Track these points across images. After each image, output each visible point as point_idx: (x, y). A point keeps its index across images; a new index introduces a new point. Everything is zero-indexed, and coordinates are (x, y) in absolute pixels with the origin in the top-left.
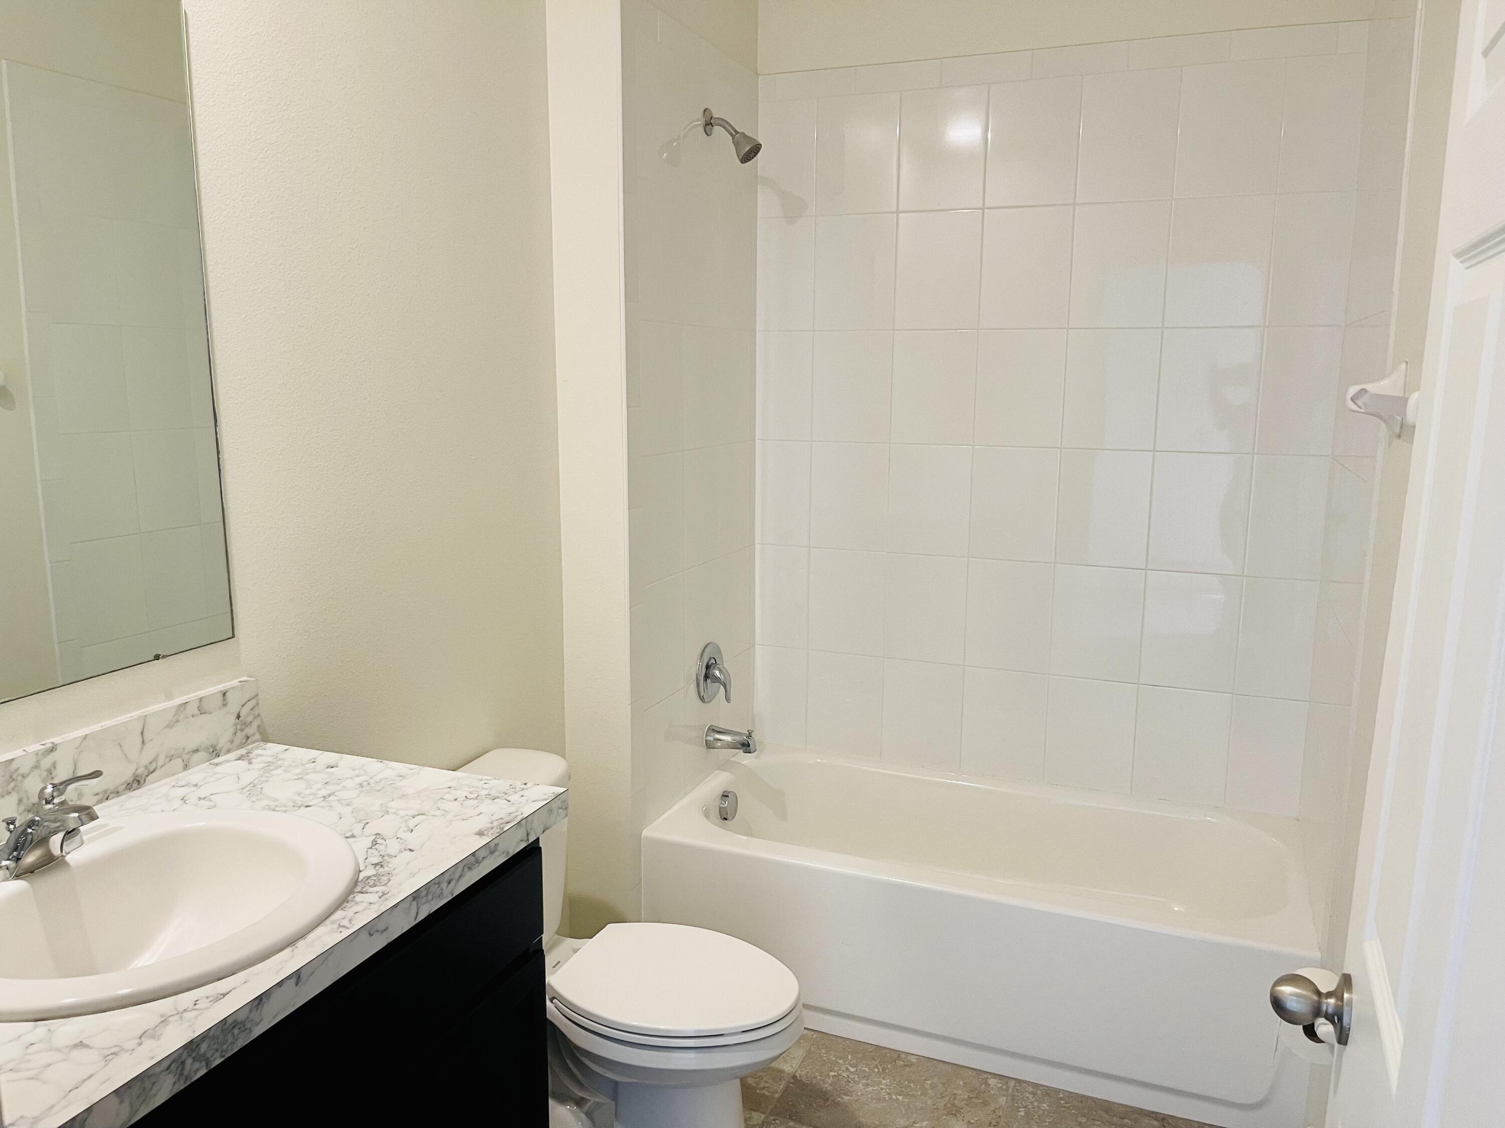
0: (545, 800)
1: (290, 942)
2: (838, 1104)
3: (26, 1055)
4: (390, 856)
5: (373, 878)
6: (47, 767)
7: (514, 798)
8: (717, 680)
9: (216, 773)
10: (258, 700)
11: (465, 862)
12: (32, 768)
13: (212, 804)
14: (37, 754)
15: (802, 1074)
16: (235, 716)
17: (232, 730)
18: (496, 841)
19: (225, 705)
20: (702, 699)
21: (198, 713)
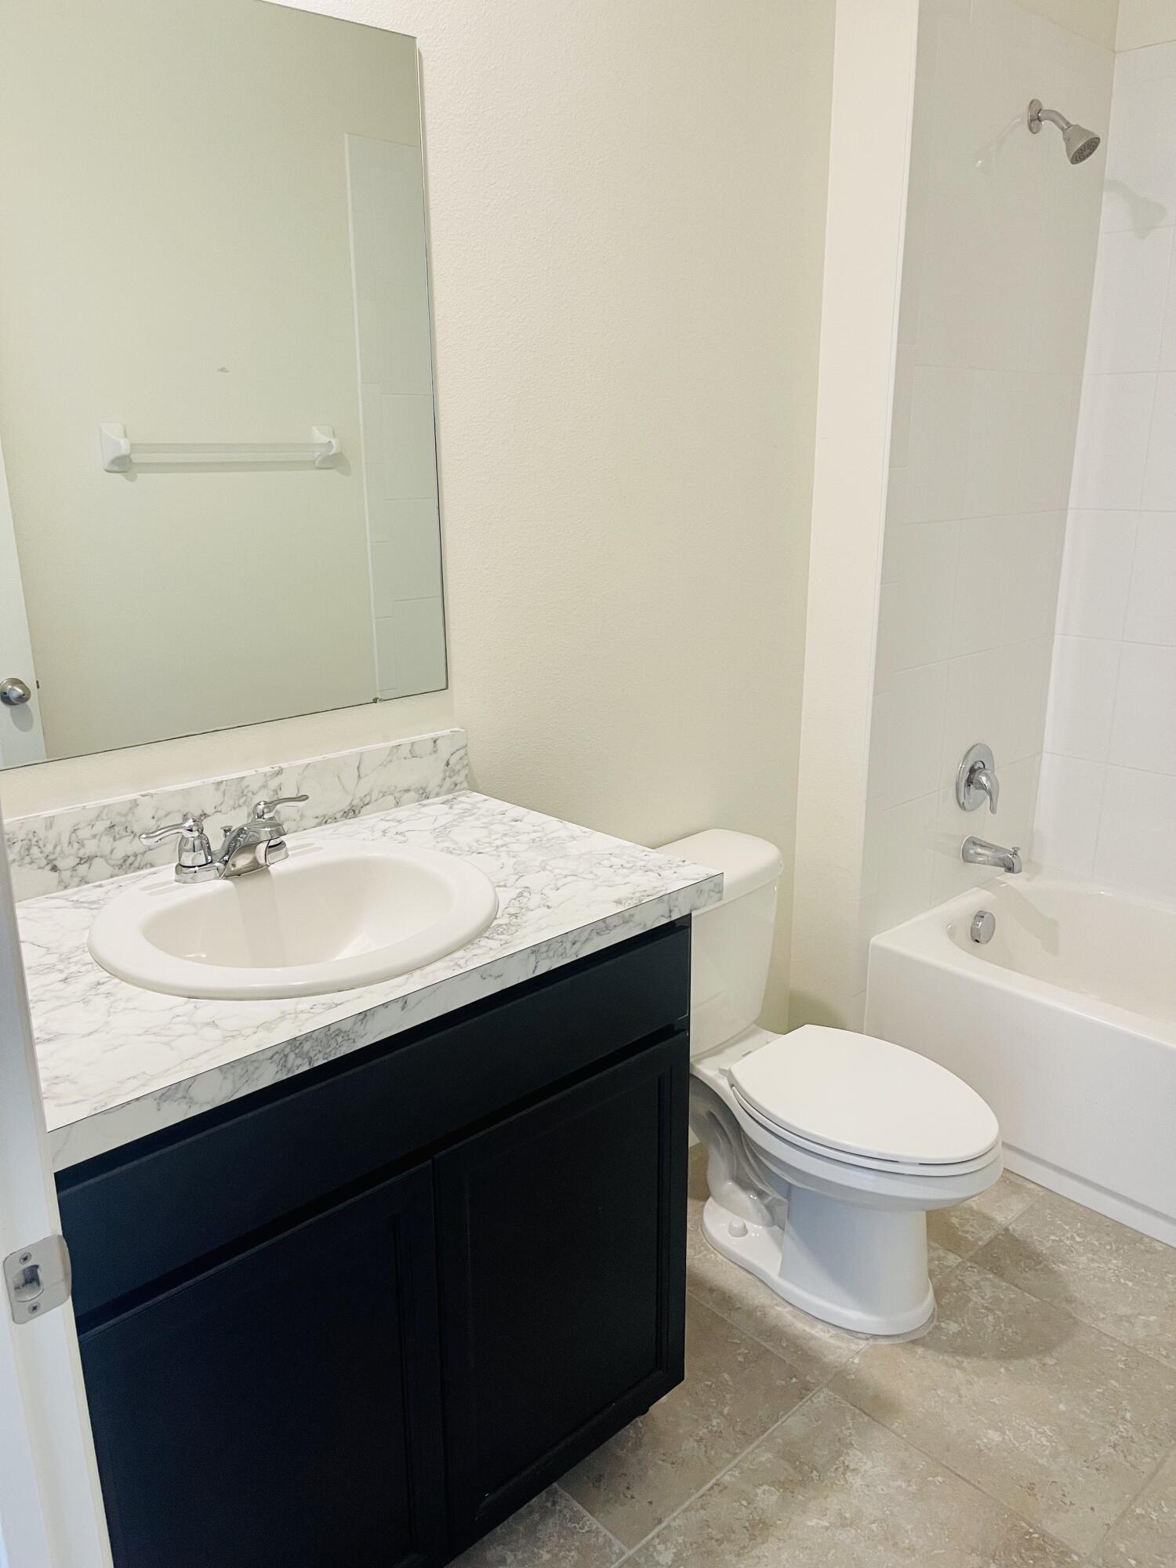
0: (696, 879)
1: (408, 970)
2: (1051, 1271)
3: (170, 1023)
4: (528, 910)
5: (504, 927)
6: (273, 788)
7: (666, 873)
8: (983, 787)
9: (419, 813)
10: (466, 751)
11: (593, 927)
12: (261, 787)
13: (404, 839)
14: (265, 775)
15: (1018, 1229)
16: (445, 763)
17: (441, 776)
18: (632, 912)
19: (435, 752)
20: (962, 806)
21: (410, 756)
